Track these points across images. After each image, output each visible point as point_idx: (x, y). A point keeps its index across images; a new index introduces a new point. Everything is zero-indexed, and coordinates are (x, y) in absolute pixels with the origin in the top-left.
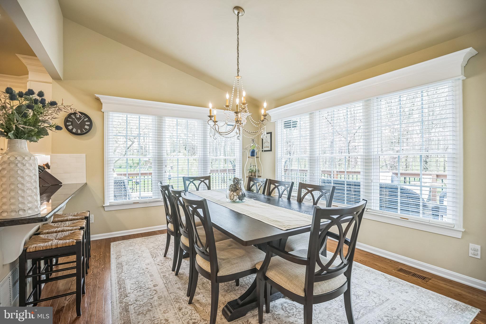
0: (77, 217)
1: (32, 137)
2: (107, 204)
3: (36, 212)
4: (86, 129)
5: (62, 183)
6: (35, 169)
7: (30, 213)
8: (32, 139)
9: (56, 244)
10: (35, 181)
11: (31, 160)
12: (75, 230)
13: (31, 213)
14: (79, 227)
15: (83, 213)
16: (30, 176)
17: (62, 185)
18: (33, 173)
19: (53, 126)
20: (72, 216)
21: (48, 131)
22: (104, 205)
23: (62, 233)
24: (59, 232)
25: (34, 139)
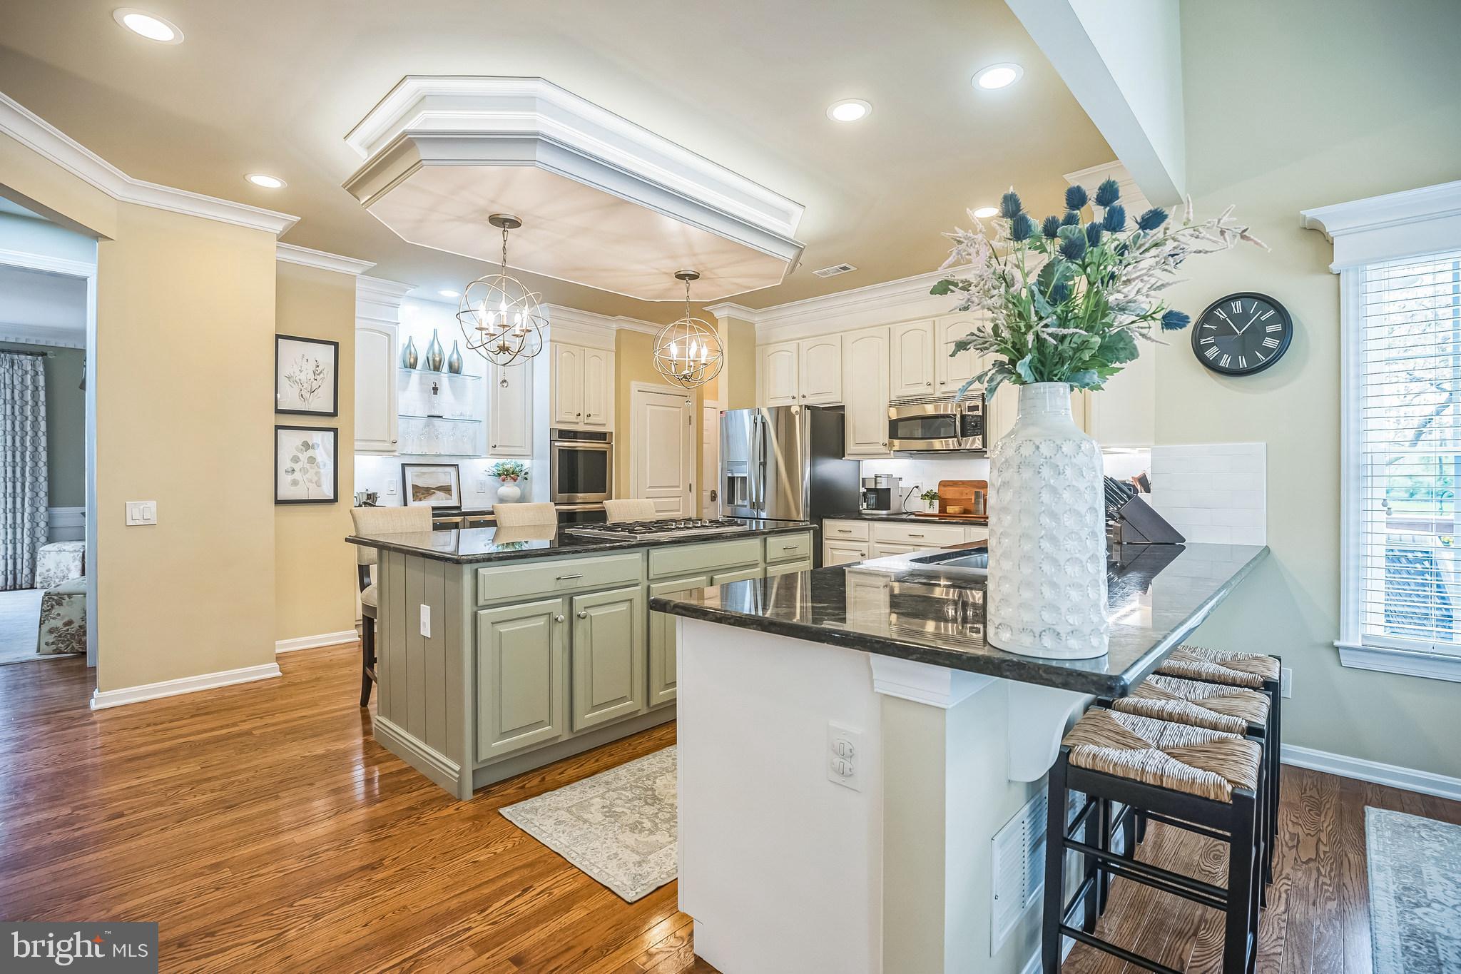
0: (1232, 673)
1: (1085, 373)
2: (1351, 639)
3: (1092, 647)
4: (1267, 351)
5: (1184, 540)
6: (1093, 488)
7: (1075, 651)
8: (1087, 381)
9: (1159, 772)
10: (1093, 534)
11: (1081, 454)
12: (1229, 729)
13: (1077, 647)
14: (1245, 724)
15: (1256, 658)
16: (1078, 514)
17: (1184, 547)
18: (1086, 502)
19: (1154, 313)
20: (1214, 661)
21: (1135, 342)
22: (1336, 643)
23: (1182, 726)
24: (1170, 718)
25: (1091, 377)
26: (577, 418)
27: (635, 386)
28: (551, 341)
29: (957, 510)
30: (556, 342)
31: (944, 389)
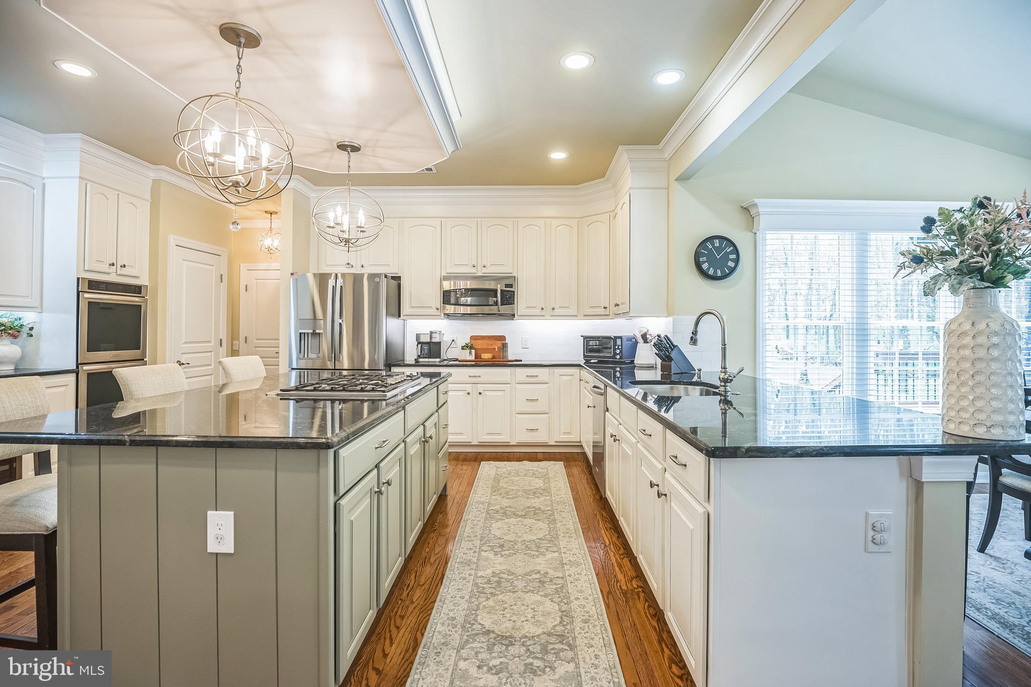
4: (729, 268)
5: (694, 370)
26: (109, 269)
27: (173, 240)
28: (80, 178)
29: (490, 356)
30: (87, 180)
31: (485, 270)
